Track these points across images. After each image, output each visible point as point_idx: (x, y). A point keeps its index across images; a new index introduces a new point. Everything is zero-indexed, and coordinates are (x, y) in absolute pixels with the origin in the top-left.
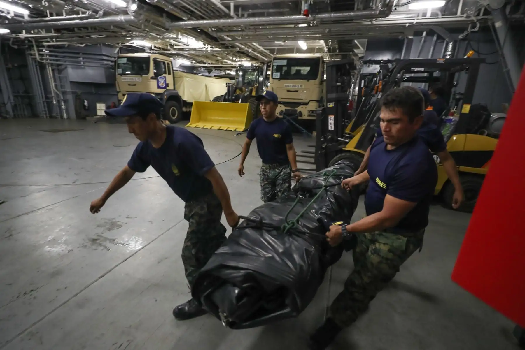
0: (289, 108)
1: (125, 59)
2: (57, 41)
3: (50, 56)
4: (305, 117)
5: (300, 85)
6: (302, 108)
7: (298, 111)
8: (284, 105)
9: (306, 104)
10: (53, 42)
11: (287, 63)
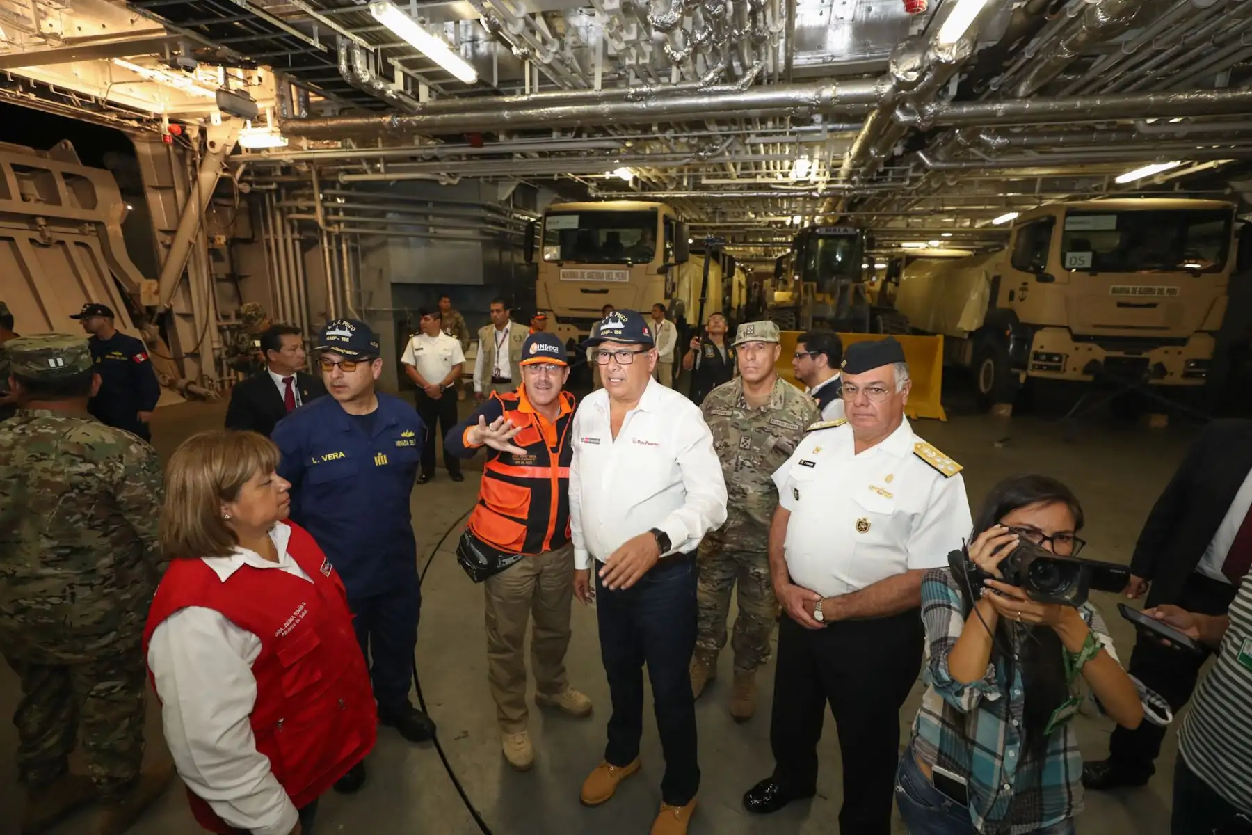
0: (1120, 354)
1: (576, 219)
2: (388, 171)
3: (347, 212)
4: (1175, 378)
5: (1166, 288)
6: (1166, 352)
7: (1152, 362)
8: (1101, 346)
9: (1183, 342)
10: (378, 171)
11: (1119, 223)
